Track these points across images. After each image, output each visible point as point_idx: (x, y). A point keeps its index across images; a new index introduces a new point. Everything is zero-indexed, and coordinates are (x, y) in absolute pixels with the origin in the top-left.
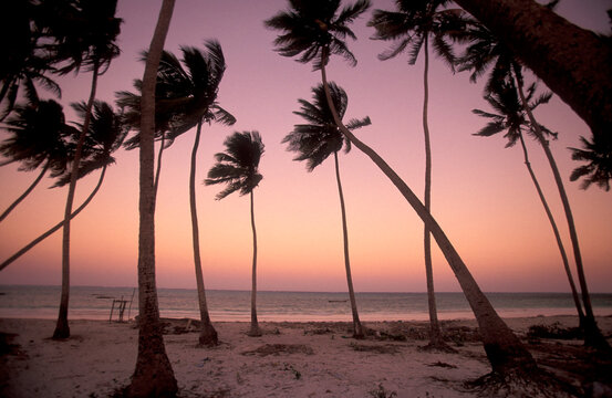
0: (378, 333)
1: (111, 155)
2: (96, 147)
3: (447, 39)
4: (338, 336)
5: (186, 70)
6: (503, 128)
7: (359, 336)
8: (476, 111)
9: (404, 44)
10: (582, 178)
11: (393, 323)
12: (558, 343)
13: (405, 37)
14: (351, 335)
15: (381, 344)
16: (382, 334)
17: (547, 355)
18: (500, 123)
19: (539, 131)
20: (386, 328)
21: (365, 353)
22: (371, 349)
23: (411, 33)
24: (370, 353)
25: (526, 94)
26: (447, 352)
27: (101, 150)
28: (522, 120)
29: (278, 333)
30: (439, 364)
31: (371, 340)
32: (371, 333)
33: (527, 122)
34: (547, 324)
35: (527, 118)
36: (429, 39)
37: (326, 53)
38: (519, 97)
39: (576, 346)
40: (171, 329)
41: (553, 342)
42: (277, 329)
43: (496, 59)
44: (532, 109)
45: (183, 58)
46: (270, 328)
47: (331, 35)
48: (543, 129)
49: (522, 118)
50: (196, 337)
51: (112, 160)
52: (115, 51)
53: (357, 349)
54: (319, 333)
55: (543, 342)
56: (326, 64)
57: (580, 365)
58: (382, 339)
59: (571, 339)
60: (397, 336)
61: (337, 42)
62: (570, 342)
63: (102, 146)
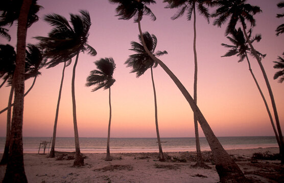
0: (172, 158)
1: (39, 71)
2: (31, 67)
3: (205, 5)
4: (151, 160)
5: (72, 26)
6: (237, 52)
7: (162, 160)
8: (223, 45)
9: (184, 9)
10: (280, 77)
11: (184, 153)
12: (267, 162)
13: (183, 6)
14: (158, 159)
15: (172, 164)
16: (174, 158)
17: (260, 169)
18: (236, 50)
19: (256, 54)
20: (178, 156)
21: (161, 169)
22: (165, 167)
23: (187, 3)
24: (164, 169)
25: (248, 35)
26: (205, 168)
27: (34, 68)
28: (246, 48)
29: (121, 159)
30: (198, 175)
31: (168, 162)
32: (169, 158)
33: (249, 49)
34: (263, 152)
35: (249, 47)
36: (196, 6)
37: (141, 14)
38: (245, 36)
39: (277, 164)
40: (66, 157)
41: (264, 162)
42: (120, 157)
43: (231, 15)
44: (252, 42)
45: (70, 20)
46: (118, 156)
47: (143, 5)
48: (258, 53)
49: (247, 47)
50: (72, 162)
51: (40, 73)
52: (36, 18)
53: (158, 167)
54: (142, 158)
55: (259, 161)
56: (141, 19)
57: (276, 175)
58: (174, 161)
59: (275, 160)
60: (183, 159)
61: (146, 8)
62: (273, 161)
63: (34, 67)
